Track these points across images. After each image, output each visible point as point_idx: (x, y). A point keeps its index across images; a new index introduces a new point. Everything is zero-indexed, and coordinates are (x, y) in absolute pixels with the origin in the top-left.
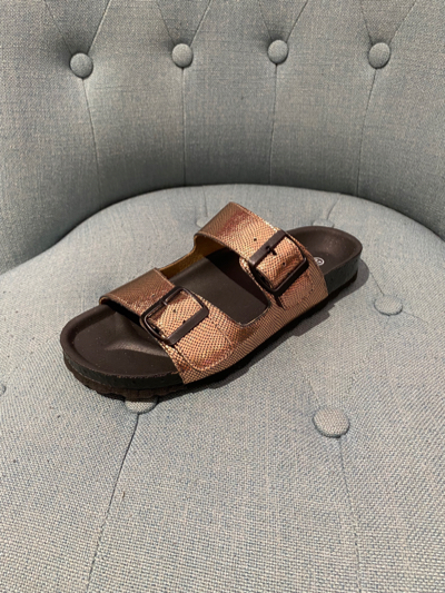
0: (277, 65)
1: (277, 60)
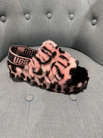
0: (49, 19)
1: (49, 18)
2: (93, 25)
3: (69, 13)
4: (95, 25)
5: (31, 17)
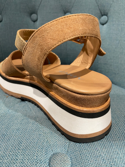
2: (103, 24)
3: (64, 11)
4: (105, 23)
5: (4, 19)
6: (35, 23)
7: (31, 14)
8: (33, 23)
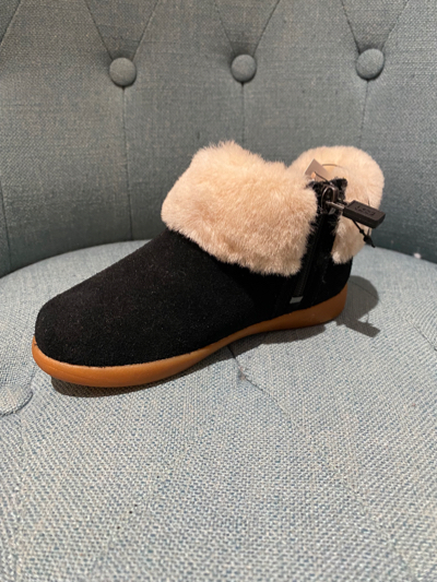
0: (243, 83)
3: (357, 43)
5: (140, 74)
6: (246, 85)
7: (234, 56)
8: (238, 85)
